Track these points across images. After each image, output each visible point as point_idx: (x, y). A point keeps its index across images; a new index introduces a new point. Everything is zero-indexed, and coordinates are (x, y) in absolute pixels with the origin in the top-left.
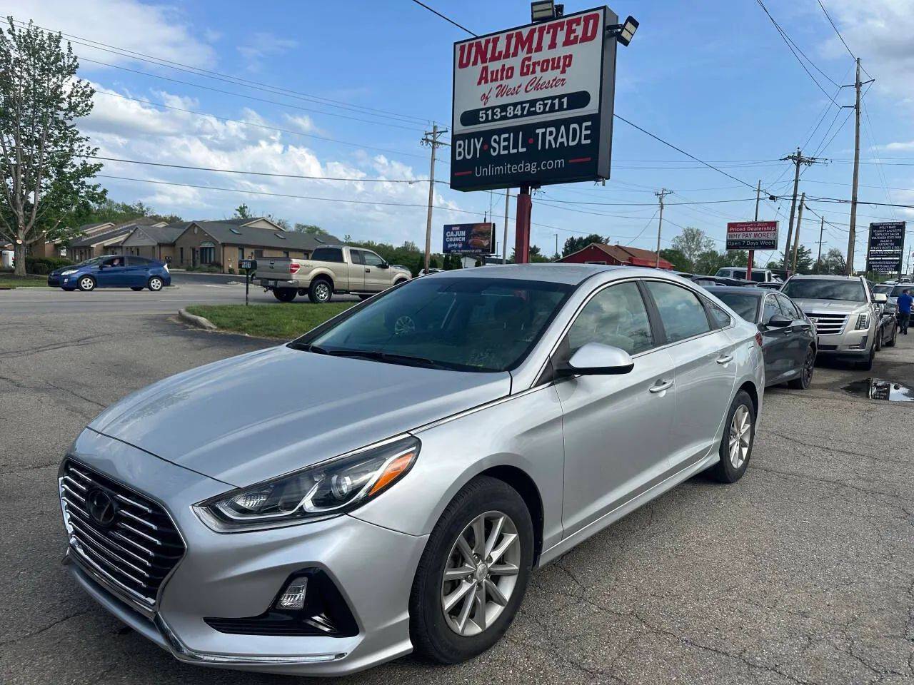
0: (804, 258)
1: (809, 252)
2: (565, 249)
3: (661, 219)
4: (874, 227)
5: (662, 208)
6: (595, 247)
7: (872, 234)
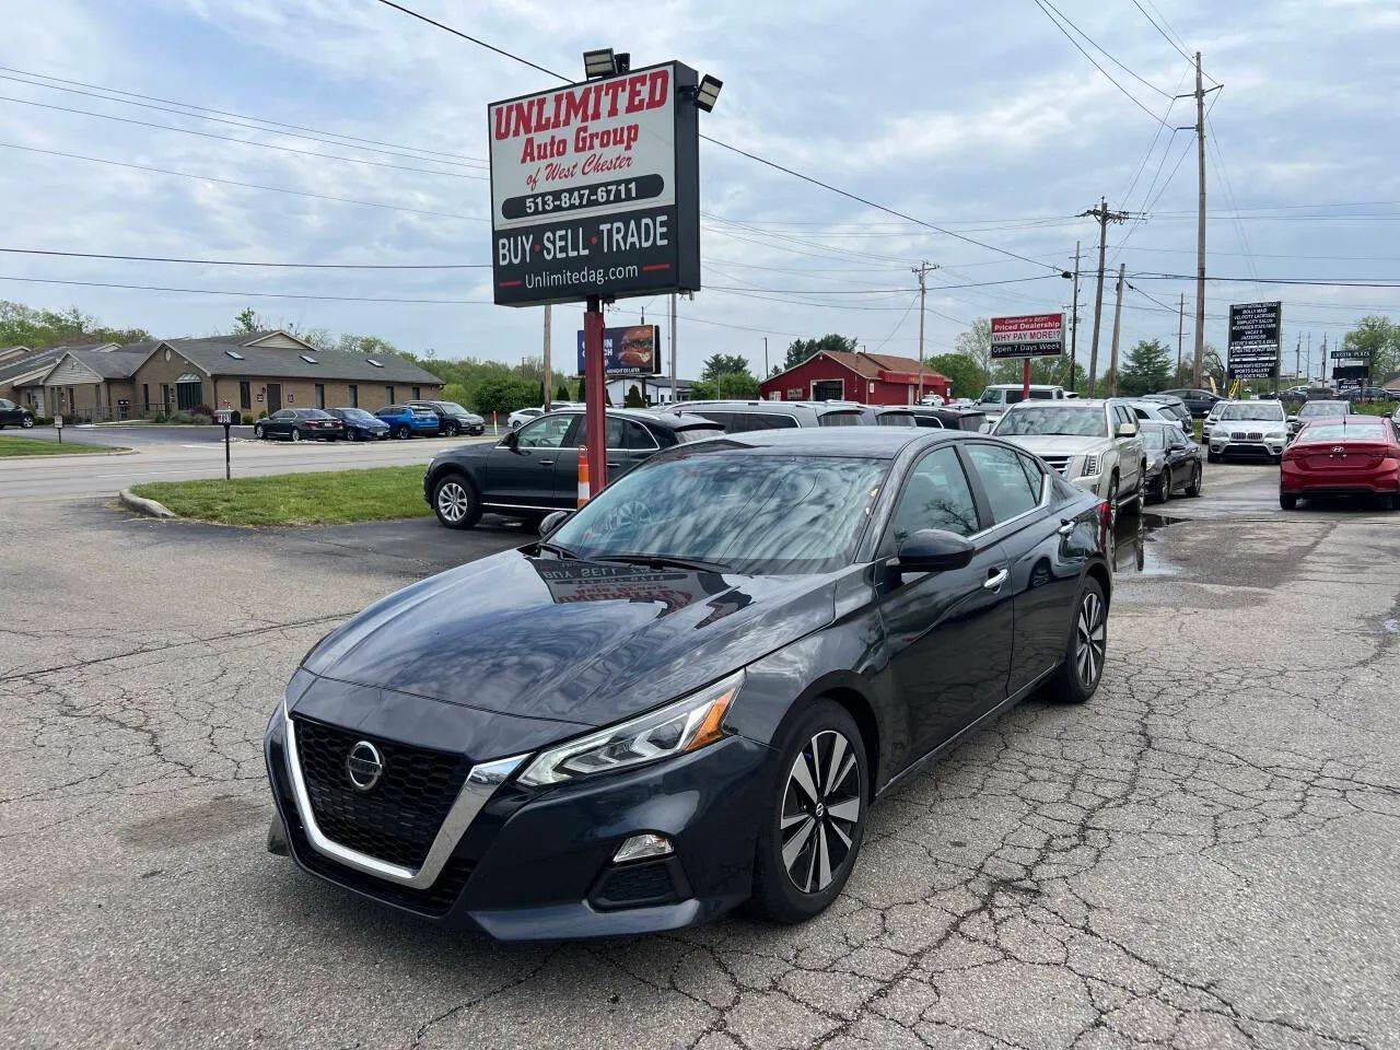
0: (1159, 360)
1: (1167, 349)
2: (789, 359)
3: (923, 309)
4: (1236, 312)
5: (924, 292)
6: (824, 356)
7: (1233, 323)
